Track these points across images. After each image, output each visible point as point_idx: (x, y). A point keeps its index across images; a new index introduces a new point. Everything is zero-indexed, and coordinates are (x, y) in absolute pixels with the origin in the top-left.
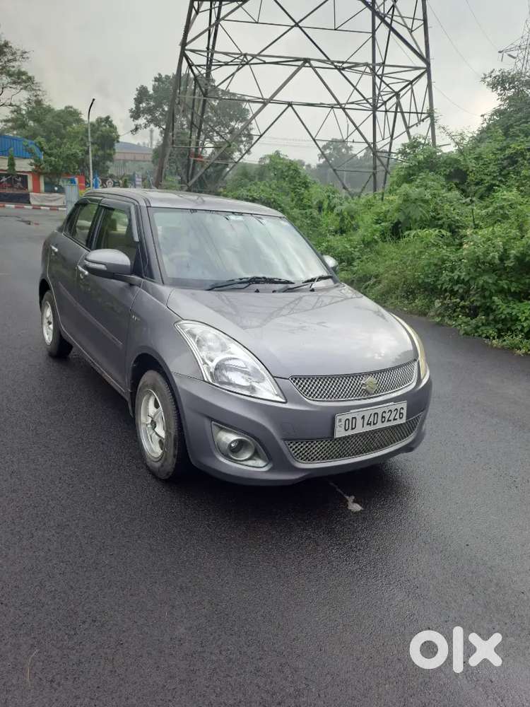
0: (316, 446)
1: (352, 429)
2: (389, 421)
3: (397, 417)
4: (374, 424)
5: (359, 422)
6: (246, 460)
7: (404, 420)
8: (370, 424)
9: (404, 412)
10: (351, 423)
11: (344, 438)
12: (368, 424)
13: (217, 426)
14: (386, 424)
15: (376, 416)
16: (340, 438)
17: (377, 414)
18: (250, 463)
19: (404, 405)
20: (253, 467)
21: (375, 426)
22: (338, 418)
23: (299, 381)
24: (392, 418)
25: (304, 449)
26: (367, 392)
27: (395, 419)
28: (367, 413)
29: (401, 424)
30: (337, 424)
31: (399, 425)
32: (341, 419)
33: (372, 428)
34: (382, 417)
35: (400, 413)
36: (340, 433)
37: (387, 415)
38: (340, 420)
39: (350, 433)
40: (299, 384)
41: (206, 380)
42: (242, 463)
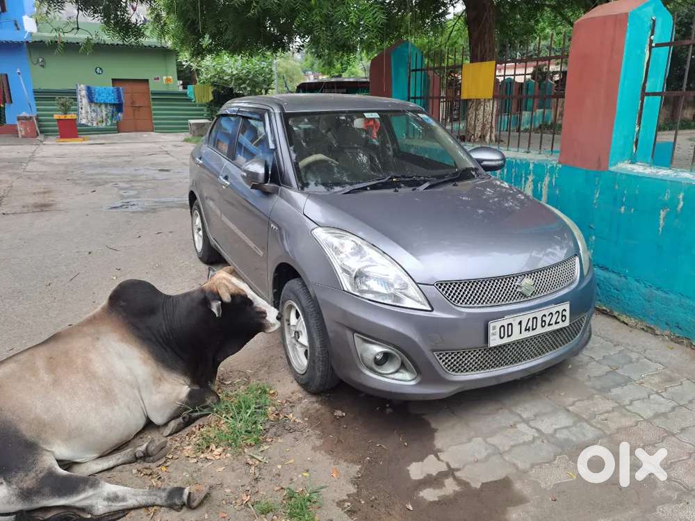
0: (469, 356)
1: (509, 336)
2: (549, 325)
3: (559, 320)
4: (533, 329)
5: (516, 328)
6: (391, 374)
7: (567, 323)
8: (529, 330)
9: (567, 314)
10: (506, 331)
11: (500, 346)
12: (526, 330)
13: (361, 338)
14: (548, 329)
15: (535, 320)
16: (495, 347)
17: (536, 318)
18: (398, 376)
19: (567, 306)
20: (400, 380)
21: (535, 331)
22: (491, 325)
23: (445, 287)
24: (553, 321)
25: (455, 360)
26: (523, 295)
27: (556, 323)
28: (524, 318)
29: (564, 328)
30: (491, 331)
31: (561, 329)
32: (495, 326)
33: (532, 333)
34: (543, 321)
35: (563, 316)
36: (494, 341)
37: (547, 319)
38: (494, 328)
39: (506, 340)
40: (446, 289)
41: (346, 289)
42: (388, 376)
